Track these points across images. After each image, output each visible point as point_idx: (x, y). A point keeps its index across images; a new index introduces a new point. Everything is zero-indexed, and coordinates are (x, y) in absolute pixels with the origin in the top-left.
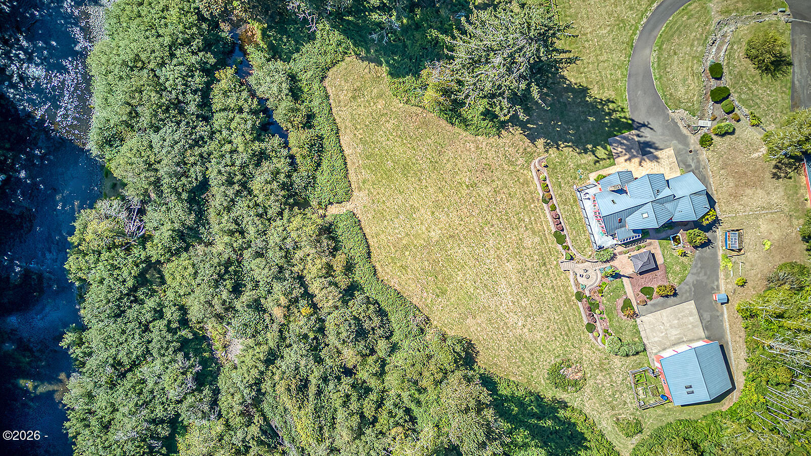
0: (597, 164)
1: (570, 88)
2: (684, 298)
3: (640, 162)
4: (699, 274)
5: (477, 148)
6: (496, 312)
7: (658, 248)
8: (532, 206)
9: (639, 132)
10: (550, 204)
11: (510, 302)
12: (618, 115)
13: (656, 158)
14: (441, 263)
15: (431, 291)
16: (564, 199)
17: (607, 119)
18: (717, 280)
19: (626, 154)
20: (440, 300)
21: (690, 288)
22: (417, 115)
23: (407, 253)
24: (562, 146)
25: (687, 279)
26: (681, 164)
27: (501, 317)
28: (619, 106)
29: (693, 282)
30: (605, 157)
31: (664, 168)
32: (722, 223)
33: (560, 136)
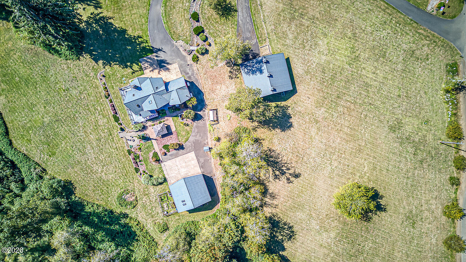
0: (133, 74)
1: (116, 30)
2: (188, 150)
3: (159, 72)
4: (196, 136)
5: (68, 67)
6: (86, 164)
7: (172, 122)
8: (101, 100)
9: (157, 54)
10: (109, 99)
11: (93, 158)
12: (144, 45)
13: (168, 69)
14: (51, 136)
15: (46, 154)
16: (116, 95)
17: (138, 48)
18: (207, 139)
19: (150, 68)
20: (51, 159)
21: (191, 144)
22: (32, 49)
23: (30, 132)
24: (113, 64)
25: (190, 139)
26: (183, 72)
27: (89, 167)
28: (145, 40)
29: (193, 141)
30: (138, 69)
31: (173, 75)
32: (207, 106)
33: (111, 58)
